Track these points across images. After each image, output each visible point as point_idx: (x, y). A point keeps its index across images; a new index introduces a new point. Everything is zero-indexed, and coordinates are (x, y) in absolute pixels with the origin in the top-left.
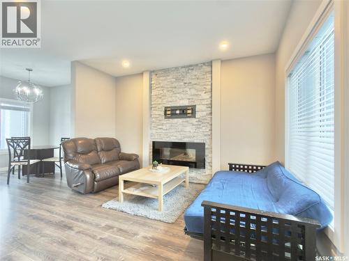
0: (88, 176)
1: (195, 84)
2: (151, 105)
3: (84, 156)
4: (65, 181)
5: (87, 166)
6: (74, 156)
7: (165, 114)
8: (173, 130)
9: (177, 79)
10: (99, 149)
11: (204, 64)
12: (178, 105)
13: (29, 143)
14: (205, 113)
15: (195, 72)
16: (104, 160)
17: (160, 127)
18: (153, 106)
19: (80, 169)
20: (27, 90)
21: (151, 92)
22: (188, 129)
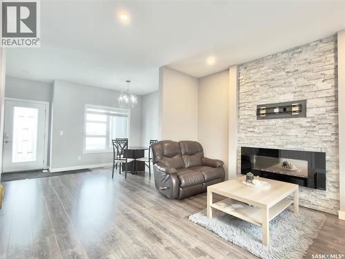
0: (174, 181)
1: (305, 71)
2: (239, 104)
3: (169, 159)
4: (153, 182)
5: (173, 170)
6: (161, 159)
7: (258, 114)
8: (270, 134)
9: (275, 69)
10: (183, 153)
11: (321, 41)
12: (278, 102)
13: (127, 144)
14: (323, 110)
15: (303, 56)
16: (187, 165)
17: (251, 130)
18: (242, 105)
19: (167, 173)
20: (126, 99)
21: (239, 90)
22: (293, 132)
